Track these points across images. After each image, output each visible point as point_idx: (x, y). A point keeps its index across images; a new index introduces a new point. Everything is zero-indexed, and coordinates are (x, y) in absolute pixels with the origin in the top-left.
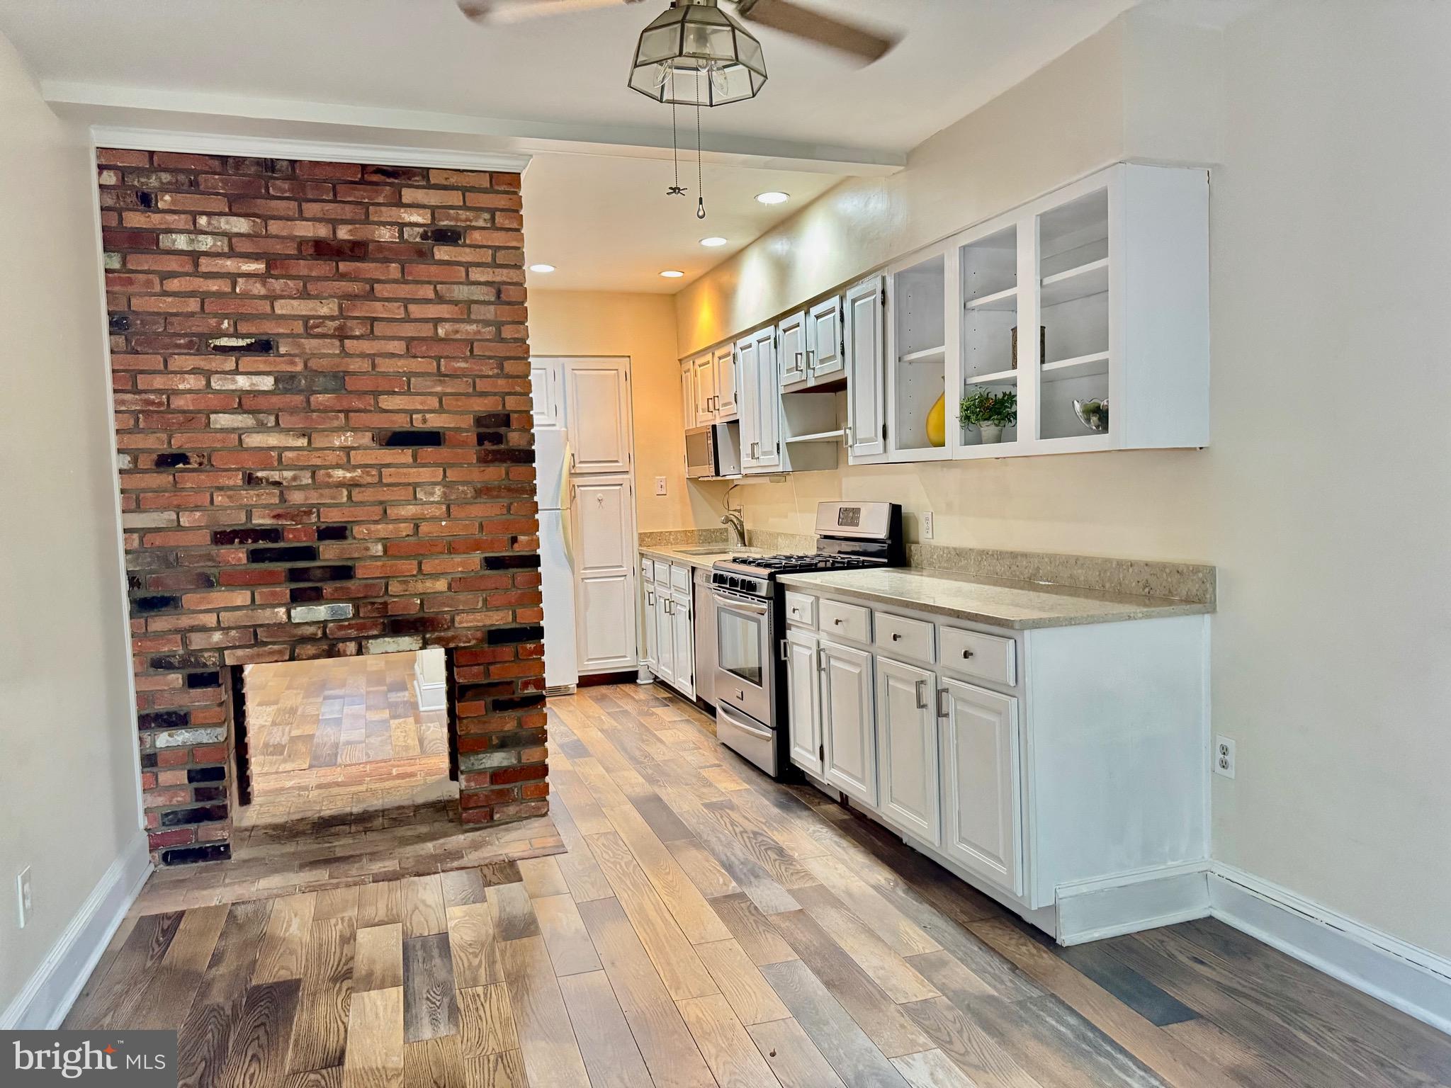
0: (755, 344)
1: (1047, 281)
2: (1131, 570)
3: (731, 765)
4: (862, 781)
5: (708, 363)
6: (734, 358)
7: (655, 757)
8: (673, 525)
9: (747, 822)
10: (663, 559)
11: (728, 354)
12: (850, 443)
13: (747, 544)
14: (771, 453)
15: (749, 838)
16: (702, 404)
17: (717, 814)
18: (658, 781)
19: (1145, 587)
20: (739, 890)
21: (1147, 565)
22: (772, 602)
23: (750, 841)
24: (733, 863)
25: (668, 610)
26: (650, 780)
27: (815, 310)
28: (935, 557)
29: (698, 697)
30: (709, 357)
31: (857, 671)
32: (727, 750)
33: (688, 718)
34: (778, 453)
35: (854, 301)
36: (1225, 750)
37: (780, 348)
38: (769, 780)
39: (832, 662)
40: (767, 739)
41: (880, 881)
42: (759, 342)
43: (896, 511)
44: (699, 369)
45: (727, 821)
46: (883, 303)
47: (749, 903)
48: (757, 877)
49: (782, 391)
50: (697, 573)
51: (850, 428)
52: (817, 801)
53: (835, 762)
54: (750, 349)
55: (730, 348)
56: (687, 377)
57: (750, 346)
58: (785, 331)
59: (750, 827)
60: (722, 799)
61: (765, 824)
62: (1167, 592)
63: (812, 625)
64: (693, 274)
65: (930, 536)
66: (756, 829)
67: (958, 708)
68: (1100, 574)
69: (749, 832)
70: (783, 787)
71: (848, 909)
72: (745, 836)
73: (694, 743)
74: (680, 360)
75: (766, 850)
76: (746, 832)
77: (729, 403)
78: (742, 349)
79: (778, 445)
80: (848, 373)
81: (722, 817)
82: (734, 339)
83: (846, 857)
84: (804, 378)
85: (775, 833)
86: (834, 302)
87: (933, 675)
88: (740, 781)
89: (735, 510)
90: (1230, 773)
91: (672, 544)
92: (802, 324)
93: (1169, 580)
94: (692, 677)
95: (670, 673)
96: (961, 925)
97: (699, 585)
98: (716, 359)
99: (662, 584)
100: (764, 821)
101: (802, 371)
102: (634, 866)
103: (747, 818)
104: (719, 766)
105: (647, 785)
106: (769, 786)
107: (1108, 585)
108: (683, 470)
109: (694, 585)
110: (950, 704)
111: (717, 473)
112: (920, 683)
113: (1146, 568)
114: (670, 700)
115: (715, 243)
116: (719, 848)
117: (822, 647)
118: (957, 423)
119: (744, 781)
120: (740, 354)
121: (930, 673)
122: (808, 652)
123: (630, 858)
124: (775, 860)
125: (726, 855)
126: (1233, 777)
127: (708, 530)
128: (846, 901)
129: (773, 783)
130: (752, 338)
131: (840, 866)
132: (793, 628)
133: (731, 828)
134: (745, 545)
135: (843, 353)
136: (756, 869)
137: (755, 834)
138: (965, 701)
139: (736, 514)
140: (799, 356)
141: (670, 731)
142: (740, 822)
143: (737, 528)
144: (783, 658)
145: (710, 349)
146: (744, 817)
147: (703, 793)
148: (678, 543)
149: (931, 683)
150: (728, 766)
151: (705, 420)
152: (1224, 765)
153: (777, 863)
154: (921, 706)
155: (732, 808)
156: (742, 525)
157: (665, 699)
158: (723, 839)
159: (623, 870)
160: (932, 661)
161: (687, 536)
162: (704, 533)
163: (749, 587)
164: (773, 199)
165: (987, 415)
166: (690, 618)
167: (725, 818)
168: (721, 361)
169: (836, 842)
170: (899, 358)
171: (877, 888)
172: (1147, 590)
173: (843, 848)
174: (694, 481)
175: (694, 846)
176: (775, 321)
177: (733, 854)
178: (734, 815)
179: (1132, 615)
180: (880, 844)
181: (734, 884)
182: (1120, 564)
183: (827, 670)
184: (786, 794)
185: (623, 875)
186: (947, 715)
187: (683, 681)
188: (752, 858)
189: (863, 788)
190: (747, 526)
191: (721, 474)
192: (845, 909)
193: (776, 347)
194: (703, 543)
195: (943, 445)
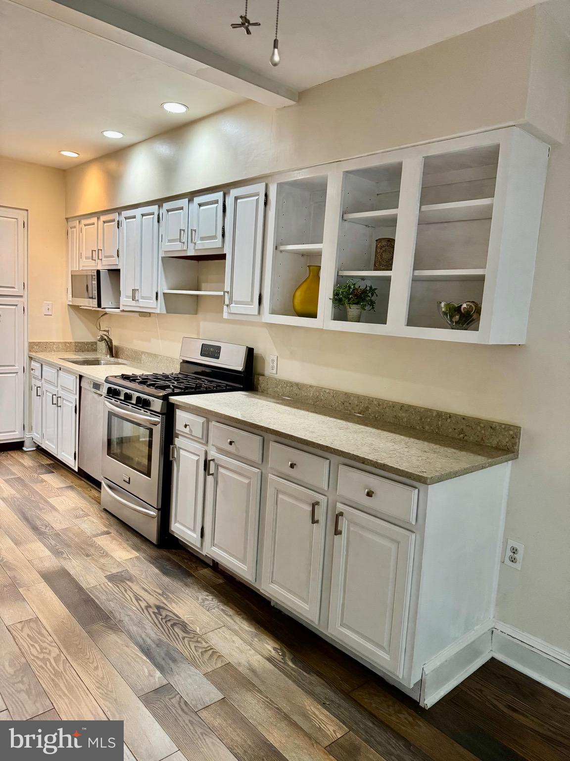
0: (139, 217)
1: (424, 208)
2: (449, 420)
3: (117, 532)
4: (244, 561)
5: (93, 224)
6: (118, 224)
7: (54, 526)
8: (56, 337)
9: (146, 594)
10: (51, 365)
11: (113, 221)
12: (227, 302)
13: (114, 355)
14: (150, 298)
15: (154, 613)
16: (87, 253)
17: (120, 587)
18: (62, 553)
19: (460, 433)
20: (165, 682)
21: (464, 419)
22: (164, 416)
23: (156, 617)
24: (150, 646)
25: (55, 402)
26: (57, 553)
27: (198, 200)
28: (279, 387)
29: (79, 468)
30: (94, 220)
31: (247, 481)
32: (110, 516)
33: (71, 484)
34: (157, 299)
35: (236, 198)
36: (514, 551)
37: (162, 222)
38: (152, 547)
39: (221, 470)
40: (152, 517)
41: (270, 651)
42: (143, 215)
43: (250, 352)
44: (84, 228)
45: (132, 595)
46: (266, 204)
47: (178, 697)
48: (174, 661)
49: (162, 254)
50: (83, 380)
51: (228, 292)
52: (194, 565)
53: (215, 543)
54: (134, 220)
55: (115, 216)
56: (73, 232)
57: (134, 217)
58: (168, 211)
59: (152, 601)
60: (120, 570)
61: (162, 595)
62: (479, 440)
63: (202, 439)
64: (86, 156)
65: (274, 371)
66: (157, 603)
67: (352, 529)
68: (421, 419)
69: (152, 605)
70: (165, 553)
71: (260, 691)
72: (150, 610)
73: (82, 510)
74: (67, 219)
75: (172, 626)
76: (150, 607)
77: (112, 257)
78: (126, 218)
79: (157, 294)
80: (227, 251)
81: (126, 591)
82: (119, 210)
83: (237, 628)
84: (185, 248)
85: (174, 605)
86: (219, 196)
87: (325, 498)
88: (129, 548)
89: (104, 331)
90: (518, 566)
91: (55, 351)
92: (185, 208)
93: (483, 432)
94: (75, 454)
95: (54, 447)
96: (347, 696)
97: (85, 389)
98: (101, 222)
99: (48, 382)
100: (160, 592)
101: (184, 243)
102: (64, 661)
103: (146, 591)
104: (108, 533)
105: (53, 557)
106: (154, 552)
107: (427, 428)
108: (69, 299)
109: (80, 388)
110: (344, 525)
111: (99, 305)
112: (315, 505)
113: (463, 421)
114: (53, 467)
115: (114, 136)
116: (134, 629)
117: (209, 458)
118: (330, 303)
119: (133, 548)
120: (124, 223)
121: (324, 497)
122: (196, 458)
123: (57, 651)
124: (184, 638)
125: (141, 637)
126: (519, 569)
127: (83, 343)
128: (255, 681)
129: (156, 549)
130: (138, 212)
131: (235, 638)
132: (180, 437)
133: (136, 604)
134: (113, 357)
135: (223, 235)
136: (172, 652)
137: (158, 607)
138: (356, 524)
139: (105, 333)
140: (182, 232)
141: (60, 498)
142: (142, 595)
143: (108, 344)
144: (171, 459)
145: (97, 214)
146: (143, 588)
147: (103, 565)
148: (59, 351)
149: (323, 504)
150: (115, 532)
151: (90, 266)
152: (513, 560)
153: (186, 640)
154: (314, 521)
155: (130, 580)
156: (111, 342)
157: (49, 465)
158: (134, 617)
159: (54, 668)
160: (326, 488)
161: (67, 347)
162: (79, 345)
163: (144, 404)
164: (175, 109)
165: (356, 301)
166: (76, 412)
167: (129, 592)
168: (105, 224)
169: (222, 610)
170: (276, 247)
171: (270, 659)
172: (462, 436)
173: (230, 616)
174: (75, 308)
175: (111, 628)
176: (160, 202)
177: (147, 635)
178: (136, 588)
179: (484, 466)
180: (255, 608)
181: (158, 674)
182: (440, 414)
183: (215, 475)
184: (169, 560)
185: (54, 675)
186: (340, 533)
187: (65, 455)
188: (164, 638)
189: (245, 567)
190: (115, 343)
191: (102, 307)
192: (258, 692)
193: (158, 222)
194: (78, 351)
195: (315, 317)
